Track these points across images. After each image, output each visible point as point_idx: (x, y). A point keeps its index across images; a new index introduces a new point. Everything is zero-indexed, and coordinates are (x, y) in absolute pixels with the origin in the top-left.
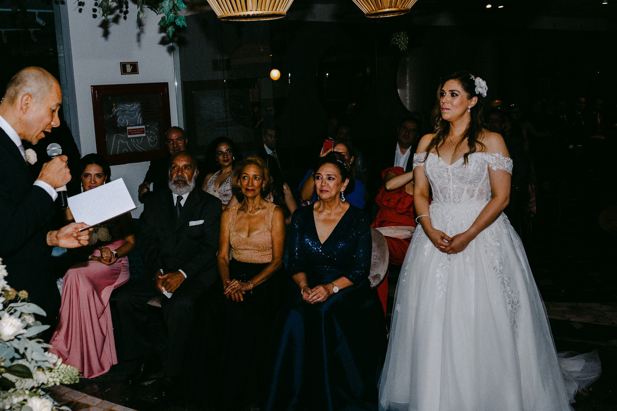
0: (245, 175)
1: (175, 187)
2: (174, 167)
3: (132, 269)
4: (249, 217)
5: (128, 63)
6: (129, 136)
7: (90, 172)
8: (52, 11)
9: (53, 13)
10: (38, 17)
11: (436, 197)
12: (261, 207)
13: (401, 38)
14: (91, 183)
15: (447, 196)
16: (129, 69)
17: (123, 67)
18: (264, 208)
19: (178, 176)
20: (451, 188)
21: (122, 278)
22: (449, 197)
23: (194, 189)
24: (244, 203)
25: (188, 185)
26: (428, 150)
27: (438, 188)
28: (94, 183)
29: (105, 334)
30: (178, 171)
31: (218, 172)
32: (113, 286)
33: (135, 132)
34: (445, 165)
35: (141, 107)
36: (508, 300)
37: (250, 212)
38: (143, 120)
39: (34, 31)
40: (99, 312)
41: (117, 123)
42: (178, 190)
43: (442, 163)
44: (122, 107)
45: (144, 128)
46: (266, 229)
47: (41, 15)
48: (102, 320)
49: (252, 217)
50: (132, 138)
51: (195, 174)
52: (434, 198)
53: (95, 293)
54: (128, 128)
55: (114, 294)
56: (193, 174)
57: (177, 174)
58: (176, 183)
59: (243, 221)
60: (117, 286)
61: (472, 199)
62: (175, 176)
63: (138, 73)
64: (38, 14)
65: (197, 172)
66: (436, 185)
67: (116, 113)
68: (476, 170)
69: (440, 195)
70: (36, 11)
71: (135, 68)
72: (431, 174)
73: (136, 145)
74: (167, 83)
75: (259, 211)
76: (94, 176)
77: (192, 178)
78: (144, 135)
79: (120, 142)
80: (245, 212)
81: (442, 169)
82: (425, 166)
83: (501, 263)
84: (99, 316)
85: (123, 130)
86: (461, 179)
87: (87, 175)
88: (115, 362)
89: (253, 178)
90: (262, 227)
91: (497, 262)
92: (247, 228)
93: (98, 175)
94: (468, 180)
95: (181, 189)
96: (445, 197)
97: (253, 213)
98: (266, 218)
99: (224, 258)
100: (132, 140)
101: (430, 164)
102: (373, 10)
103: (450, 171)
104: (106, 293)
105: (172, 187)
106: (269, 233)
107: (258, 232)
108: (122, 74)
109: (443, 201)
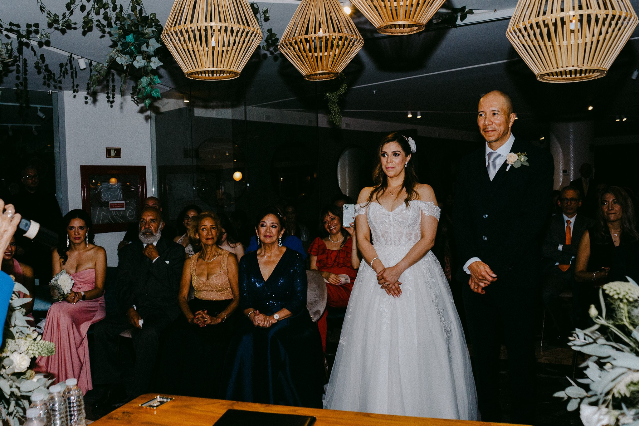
0: (203, 227)
1: (143, 237)
2: (142, 221)
3: (108, 309)
4: (208, 264)
5: (113, 148)
6: (111, 209)
7: (74, 225)
8: (51, 107)
9: (52, 109)
10: (39, 111)
11: (377, 241)
12: (216, 254)
13: (336, 115)
14: (75, 235)
15: (389, 239)
16: (113, 153)
17: (109, 152)
18: (220, 255)
19: (145, 228)
20: (392, 233)
21: (99, 316)
22: (390, 240)
23: (161, 238)
24: (202, 252)
25: (154, 236)
26: (370, 199)
27: (379, 233)
28: (78, 235)
29: (82, 361)
30: (146, 224)
31: (185, 235)
32: (91, 322)
33: (116, 206)
34: (387, 212)
35: (122, 186)
36: (444, 329)
37: (208, 259)
38: (123, 196)
39: (35, 126)
40: (78, 343)
41: (101, 198)
42: (146, 240)
43: (384, 210)
44: (106, 185)
45: (124, 203)
46: (222, 272)
47: (42, 110)
48: (81, 350)
49: (210, 263)
50: (113, 211)
51: (161, 226)
52: (375, 241)
53: (74, 326)
54: (110, 202)
55: (91, 328)
56: (158, 226)
57: (145, 227)
58: (144, 234)
59: (203, 267)
60: (94, 322)
61: (410, 242)
62: (143, 228)
63: (121, 157)
64: (39, 108)
65: (163, 224)
66: (378, 231)
67: (101, 189)
68: (414, 216)
69: (382, 239)
70: (39, 106)
71: (118, 153)
72: (374, 220)
73: (116, 217)
74: (145, 166)
75: (215, 258)
76: (78, 229)
77: (158, 229)
78: (124, 209)
79: (103, 214)
80: (204, 260)
81: (385, 216)
82: (367, 214)
83: (436, 297)
84: (78, 346)
85: (107, 204)
86: (402, 223)
87: (71, 228)
88: (91, 388)
89: (210, 228)
90: (218, 271)
91: (433, 296)
92: (206, 273)
93: (81, 228)
94: (407, 224)
95: (149, 239)
96: (386, 241)
97: (211, 260)
98: (222, 263)
99: (184, 298)
100: (114, 213)
101: (372, 212)
102: (310, 72)
103: (391, 216)
104: (85, 327)
105: (142, 238)
106: (225, 276)
107: (215, 275)
108: (107, 157)
109: (384, 244)
